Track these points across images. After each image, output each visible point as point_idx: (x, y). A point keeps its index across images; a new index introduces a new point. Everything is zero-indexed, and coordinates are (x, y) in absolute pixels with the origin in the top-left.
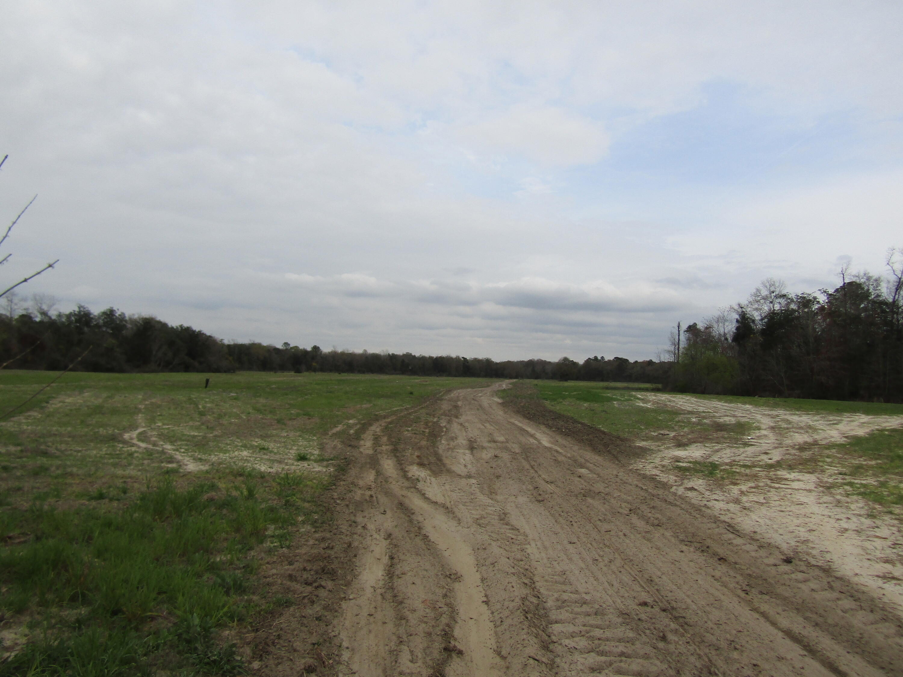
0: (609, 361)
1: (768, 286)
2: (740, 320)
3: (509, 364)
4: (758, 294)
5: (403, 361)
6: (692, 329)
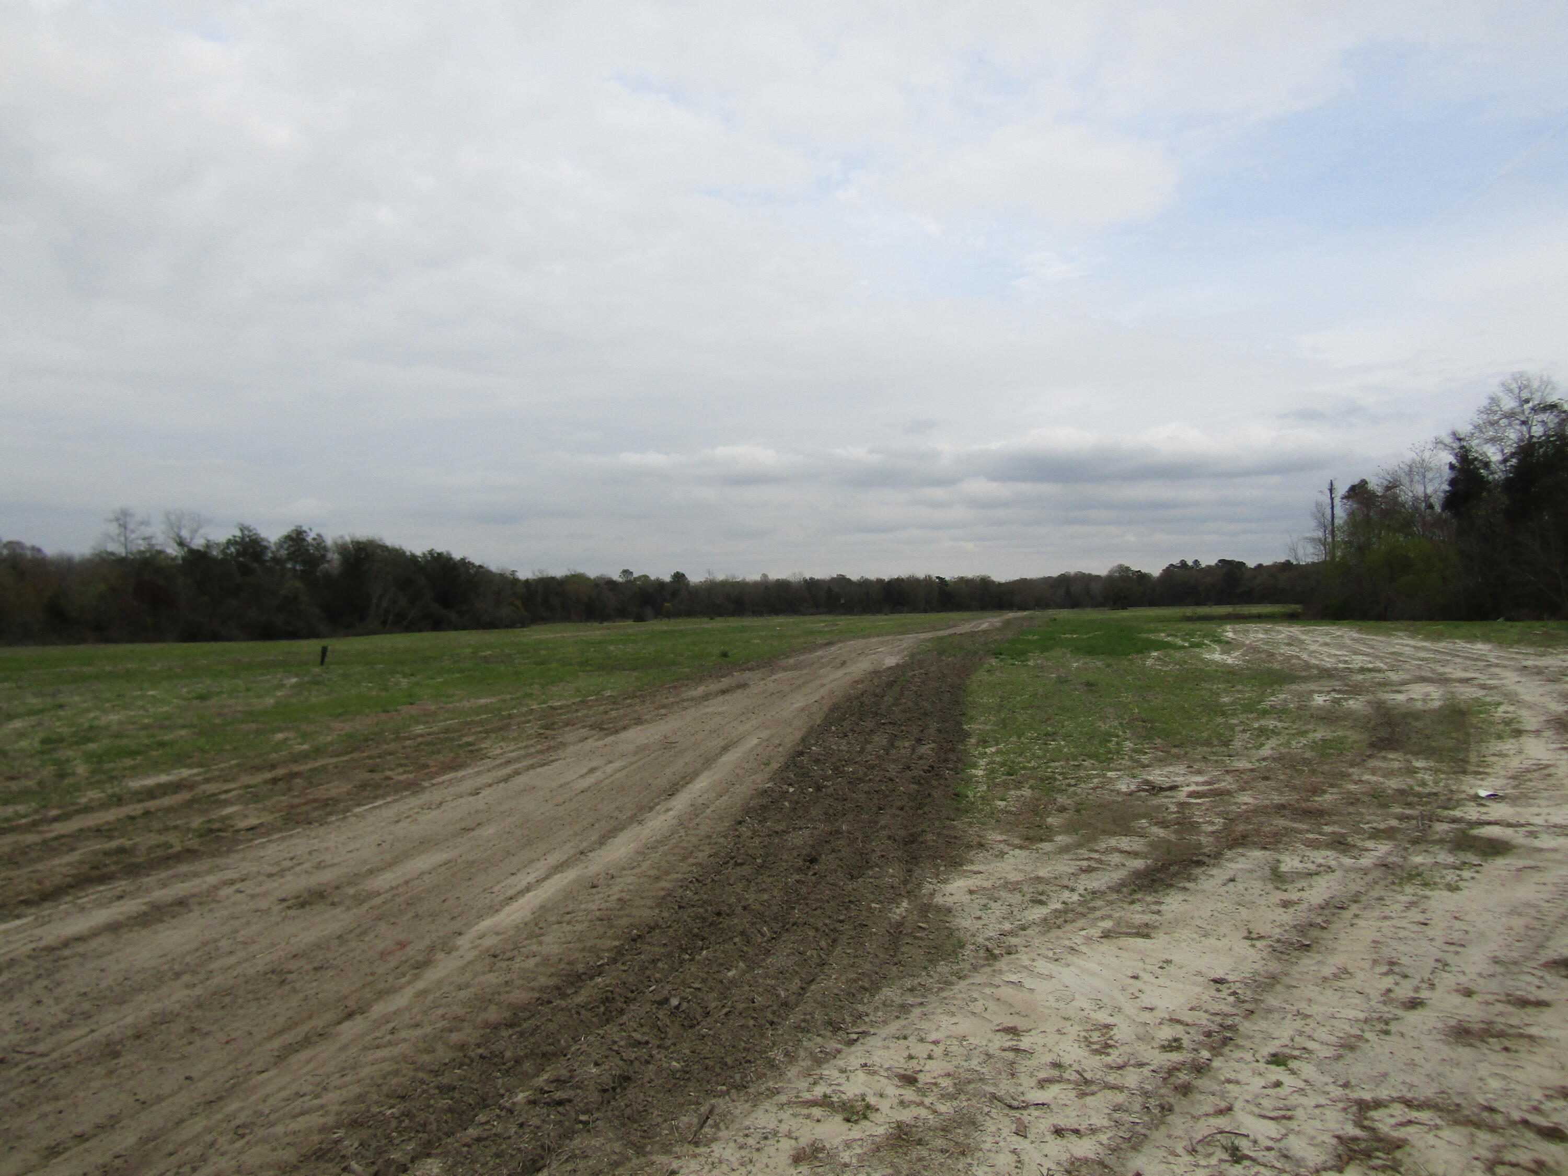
0: (1209, 566)
1: (1517, 391)
2: (1457, 464)
3: (1023, 584)
4: (1495, 408)
5: (829, 590)
6: (1358, 492)
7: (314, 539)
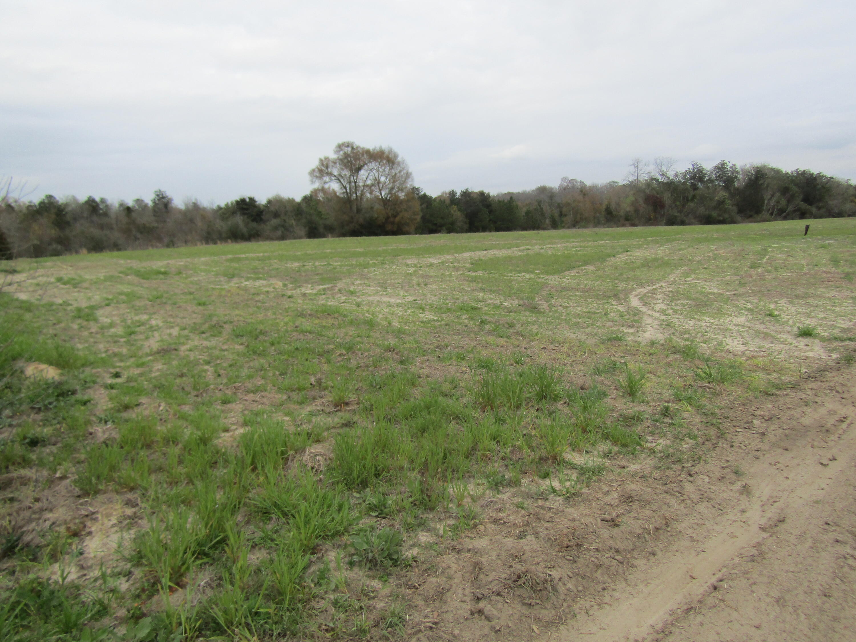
7: (731, 167)
